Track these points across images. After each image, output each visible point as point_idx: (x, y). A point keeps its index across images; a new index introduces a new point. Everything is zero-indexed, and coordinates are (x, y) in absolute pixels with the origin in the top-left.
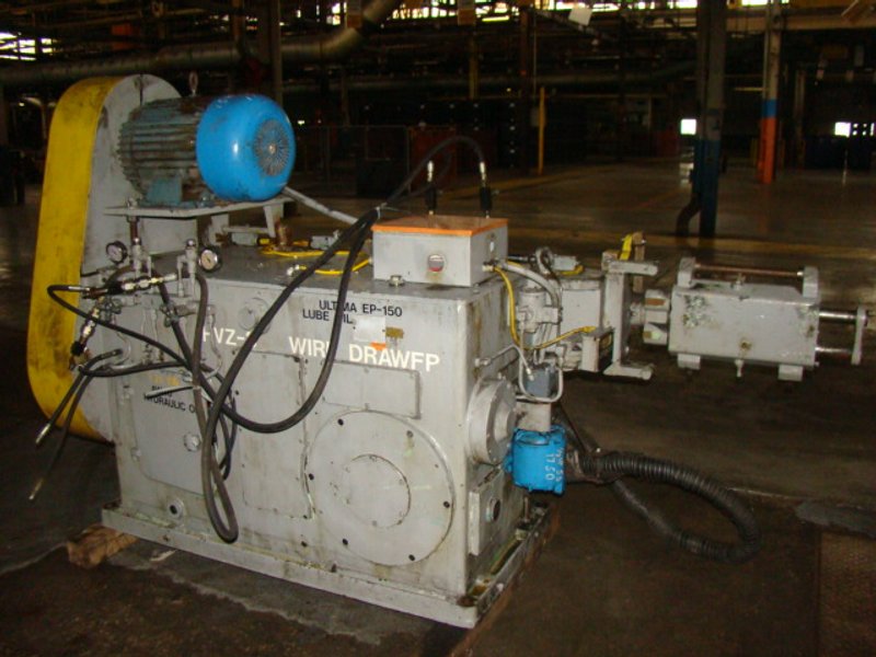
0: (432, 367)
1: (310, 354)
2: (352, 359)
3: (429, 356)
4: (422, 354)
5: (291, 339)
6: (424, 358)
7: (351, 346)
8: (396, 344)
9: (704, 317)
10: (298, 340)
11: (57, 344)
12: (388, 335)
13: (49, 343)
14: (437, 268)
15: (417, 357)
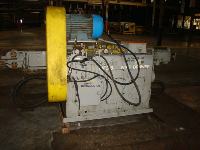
0: (148, 67)
1: (125, 69)
2: (134, 68)
3: (148, 65)
4: (146, 65)
5: (121, 66)
6: (147, 66)
7: (134, 66)
8: (142, 64)
9: (157, 56)
10: (123, 66)
11: (61, 77)
12: (141, 63)
13: (58, 77)
14: (140, 50)
15: (146, 66)
